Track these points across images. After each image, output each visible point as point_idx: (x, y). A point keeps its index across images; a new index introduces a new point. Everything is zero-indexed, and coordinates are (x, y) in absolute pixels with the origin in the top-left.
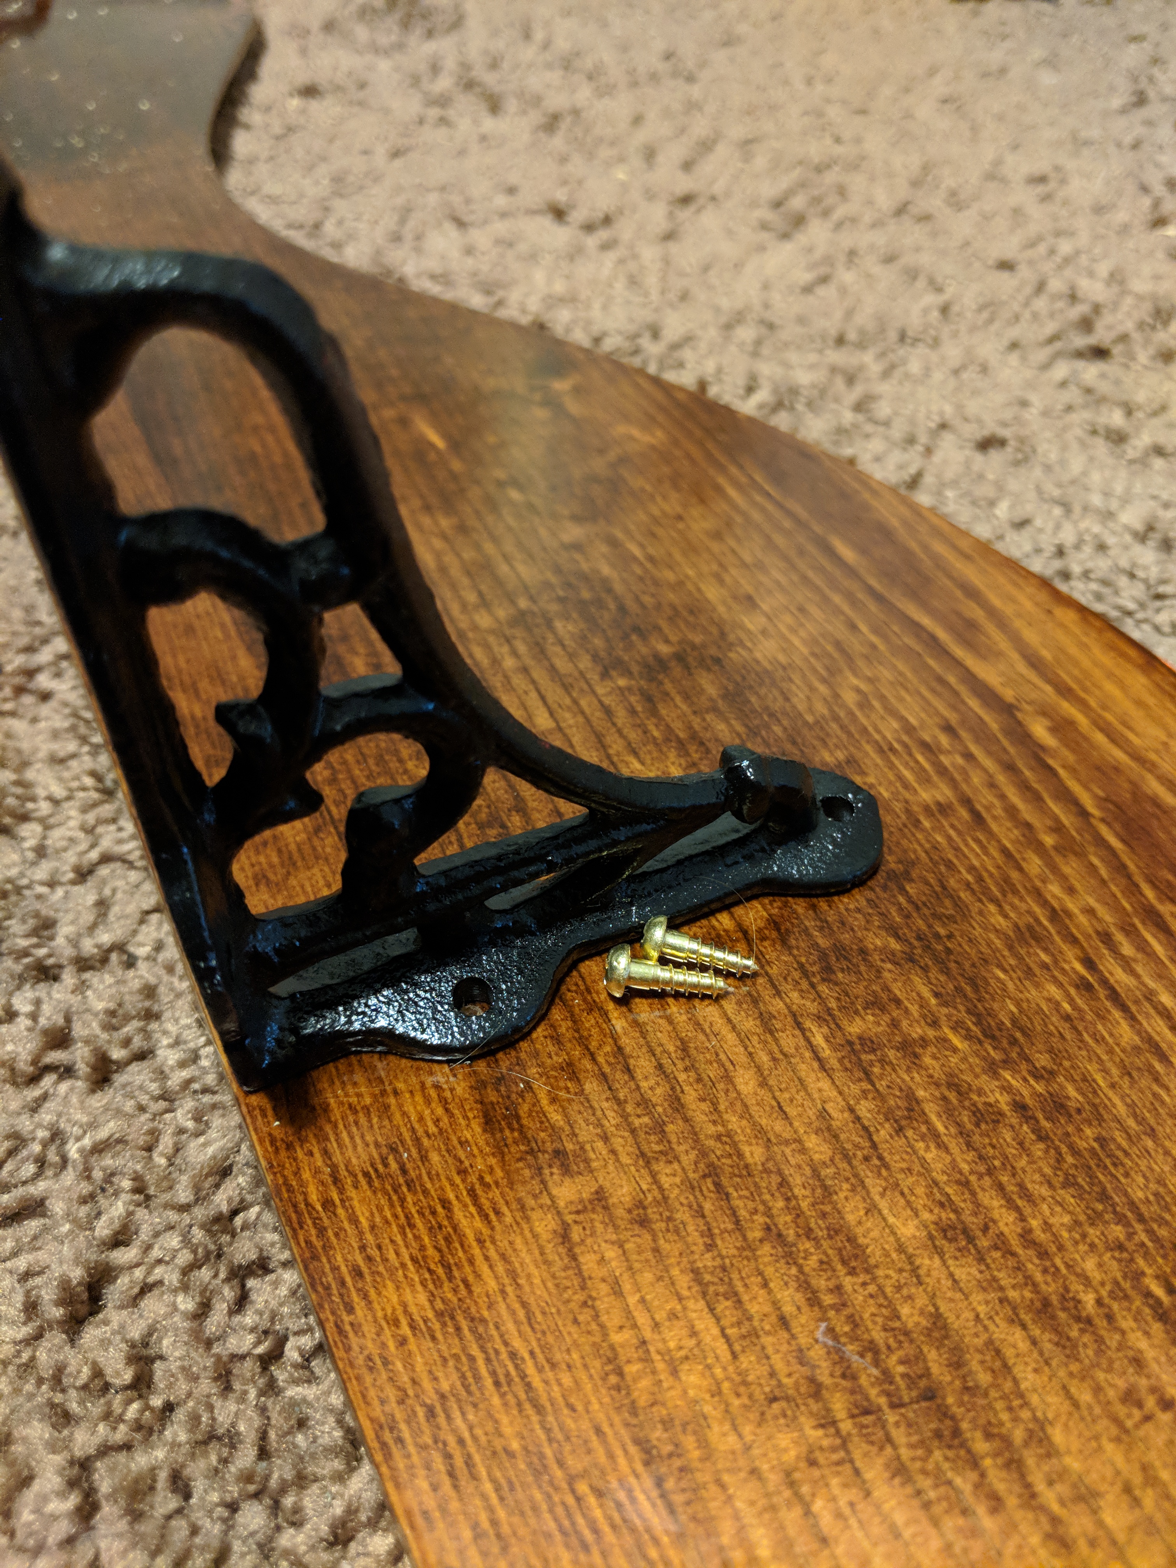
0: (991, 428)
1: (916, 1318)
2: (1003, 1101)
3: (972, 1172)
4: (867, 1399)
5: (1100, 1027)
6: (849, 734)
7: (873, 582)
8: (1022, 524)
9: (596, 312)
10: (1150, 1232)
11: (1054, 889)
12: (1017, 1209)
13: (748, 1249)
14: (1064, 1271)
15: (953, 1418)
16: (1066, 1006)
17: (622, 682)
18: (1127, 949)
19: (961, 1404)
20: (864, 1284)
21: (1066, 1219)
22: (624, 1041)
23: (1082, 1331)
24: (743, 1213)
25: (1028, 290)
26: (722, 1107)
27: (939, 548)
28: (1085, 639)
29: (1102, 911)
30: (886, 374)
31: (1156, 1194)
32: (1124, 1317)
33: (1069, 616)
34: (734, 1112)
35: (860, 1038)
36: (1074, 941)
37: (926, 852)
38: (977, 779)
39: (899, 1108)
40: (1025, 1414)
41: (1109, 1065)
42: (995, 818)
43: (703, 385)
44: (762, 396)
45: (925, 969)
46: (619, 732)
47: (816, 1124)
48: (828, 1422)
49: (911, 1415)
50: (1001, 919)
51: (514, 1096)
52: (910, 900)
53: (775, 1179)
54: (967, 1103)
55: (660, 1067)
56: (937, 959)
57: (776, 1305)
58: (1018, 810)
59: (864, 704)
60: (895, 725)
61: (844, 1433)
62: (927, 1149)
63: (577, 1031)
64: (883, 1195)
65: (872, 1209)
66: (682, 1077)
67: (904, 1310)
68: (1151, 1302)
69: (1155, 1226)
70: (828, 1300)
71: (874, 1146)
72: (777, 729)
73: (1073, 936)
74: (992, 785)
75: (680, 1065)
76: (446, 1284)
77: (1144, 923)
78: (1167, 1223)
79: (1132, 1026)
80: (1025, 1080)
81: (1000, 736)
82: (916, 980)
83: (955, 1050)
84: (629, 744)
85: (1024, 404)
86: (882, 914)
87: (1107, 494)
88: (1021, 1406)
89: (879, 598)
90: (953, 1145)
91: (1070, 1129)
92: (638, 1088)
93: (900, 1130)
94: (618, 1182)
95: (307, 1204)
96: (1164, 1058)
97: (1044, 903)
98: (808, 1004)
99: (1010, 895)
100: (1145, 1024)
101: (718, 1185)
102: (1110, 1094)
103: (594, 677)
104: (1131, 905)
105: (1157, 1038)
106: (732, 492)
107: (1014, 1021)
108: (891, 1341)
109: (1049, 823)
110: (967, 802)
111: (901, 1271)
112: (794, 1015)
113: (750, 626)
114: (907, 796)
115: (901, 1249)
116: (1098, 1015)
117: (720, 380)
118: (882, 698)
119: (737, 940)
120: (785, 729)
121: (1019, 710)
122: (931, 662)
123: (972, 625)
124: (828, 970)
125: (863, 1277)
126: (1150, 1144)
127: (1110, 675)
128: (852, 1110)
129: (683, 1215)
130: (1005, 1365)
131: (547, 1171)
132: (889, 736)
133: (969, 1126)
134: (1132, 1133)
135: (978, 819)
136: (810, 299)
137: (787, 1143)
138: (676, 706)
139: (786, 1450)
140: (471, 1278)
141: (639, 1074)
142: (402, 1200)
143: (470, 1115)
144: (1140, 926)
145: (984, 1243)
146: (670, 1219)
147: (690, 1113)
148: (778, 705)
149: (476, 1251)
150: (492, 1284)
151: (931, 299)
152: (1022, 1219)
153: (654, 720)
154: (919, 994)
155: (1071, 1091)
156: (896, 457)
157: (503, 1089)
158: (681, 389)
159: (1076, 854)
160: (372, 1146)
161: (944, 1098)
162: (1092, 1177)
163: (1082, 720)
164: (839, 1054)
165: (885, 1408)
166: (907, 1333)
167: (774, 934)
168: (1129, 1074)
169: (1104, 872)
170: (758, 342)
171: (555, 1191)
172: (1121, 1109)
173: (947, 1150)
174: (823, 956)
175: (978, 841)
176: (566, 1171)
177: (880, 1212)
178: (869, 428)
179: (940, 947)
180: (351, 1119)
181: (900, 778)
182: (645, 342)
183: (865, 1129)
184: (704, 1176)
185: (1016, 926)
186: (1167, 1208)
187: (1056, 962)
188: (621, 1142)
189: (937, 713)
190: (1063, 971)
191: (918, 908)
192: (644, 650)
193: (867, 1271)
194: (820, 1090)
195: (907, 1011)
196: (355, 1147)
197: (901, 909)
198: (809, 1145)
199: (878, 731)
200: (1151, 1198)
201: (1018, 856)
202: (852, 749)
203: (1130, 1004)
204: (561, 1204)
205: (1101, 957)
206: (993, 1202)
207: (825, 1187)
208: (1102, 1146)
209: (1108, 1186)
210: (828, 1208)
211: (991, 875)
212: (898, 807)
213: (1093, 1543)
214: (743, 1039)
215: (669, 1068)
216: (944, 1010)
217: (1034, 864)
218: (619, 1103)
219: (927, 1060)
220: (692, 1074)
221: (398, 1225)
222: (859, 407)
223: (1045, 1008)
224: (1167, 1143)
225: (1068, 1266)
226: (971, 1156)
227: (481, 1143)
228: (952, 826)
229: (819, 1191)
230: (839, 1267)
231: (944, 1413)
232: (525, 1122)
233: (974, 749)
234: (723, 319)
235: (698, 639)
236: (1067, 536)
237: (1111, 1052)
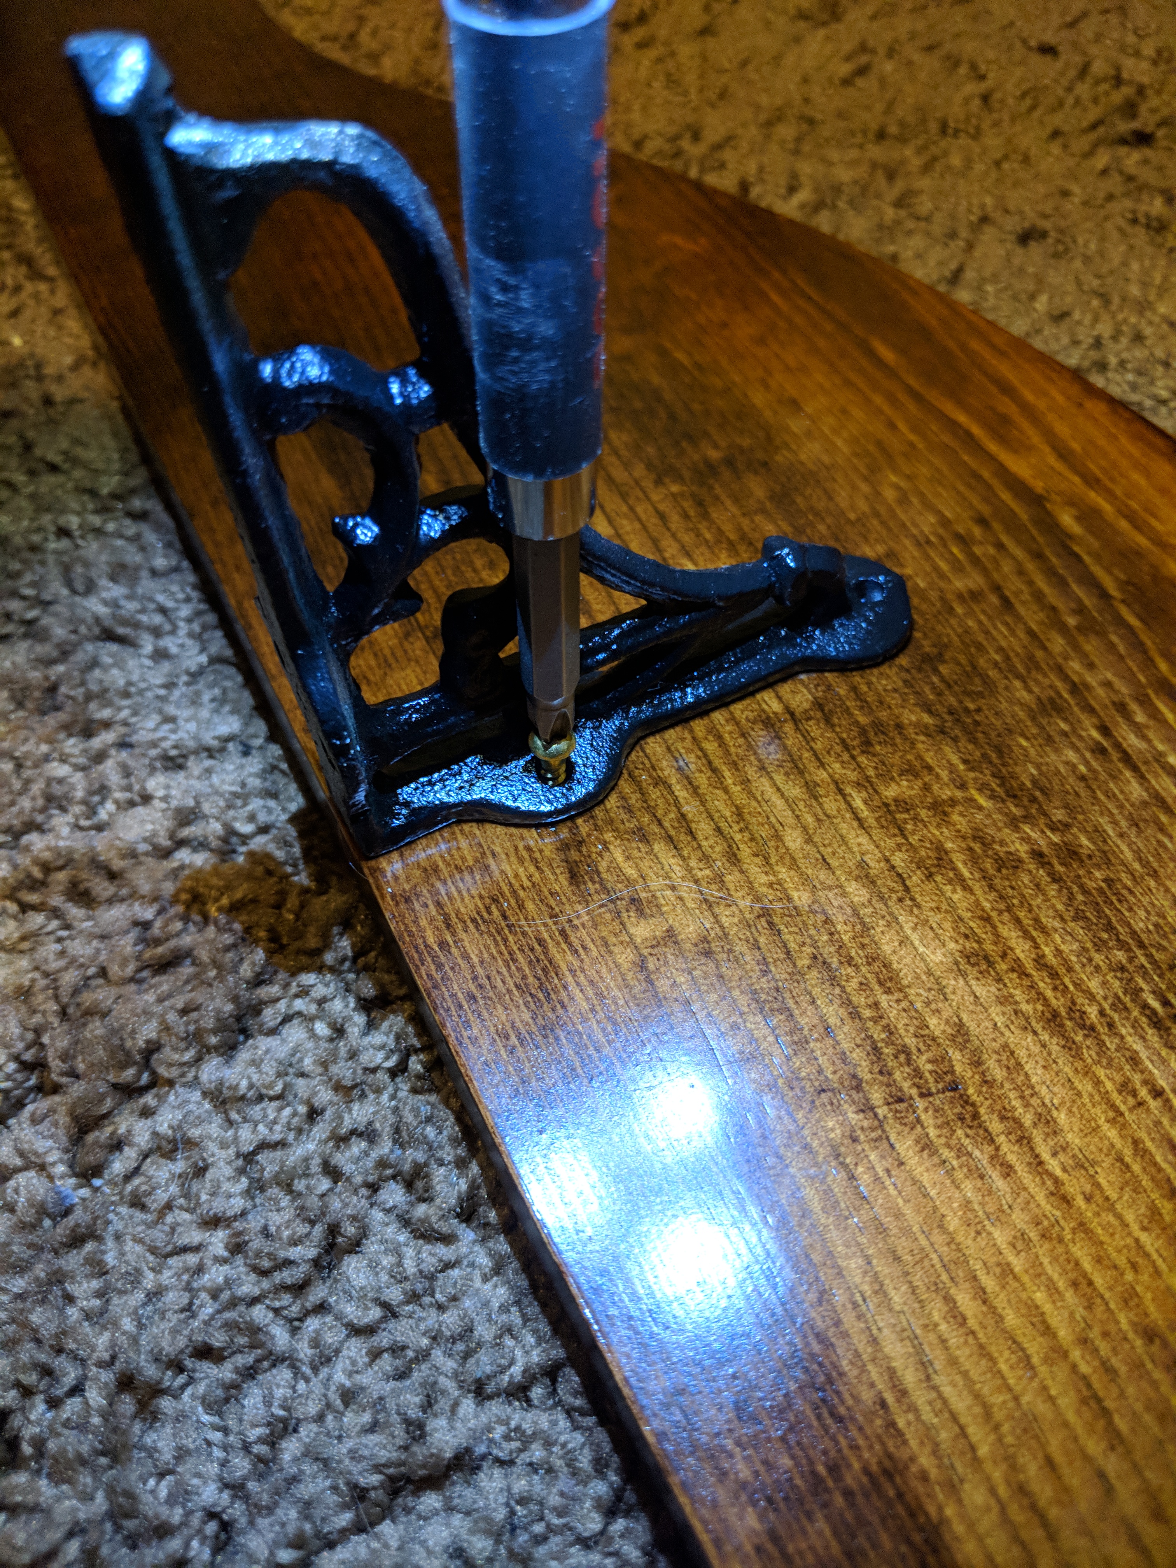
0: (1031, 218)
1: (942, 1027)
2: (1022, 849)
3: (993, 909)
4: (901, 1090)
5: (1112, 785)
6: (889, 529)
7: (912, 381)
8: (1060, 317)
9: (636, 116)
10: (1149, 956)
11: (1075, 666)
12: (1033, 939)
13: (797, 975)
14: (1071, 988)
15: (973, 1105)
16: (1082, 768)
17: (675, 488)
18: (1140, 717)
19: (980, 1093)
20: (898, 1001)
21: (1075, 946)
22: (686, 809)
23: (1086, 1036)
24: (792, 946)
25: (1072, 73)
26: (773, 861)
27: (975, 345)
28: (1113, 430)
29: (1118, 683)
30: (926, 168)
31: (1157, 926)
32: (1123, 1025)
33: (1098, 408)
34: (784, 864)
35: (895, 800)
36: (1092, 711)
37: (959, 636)
38: (1007, 567)
39: (929, 857)
40: (1035, 1101)
41: (1119, 817)
42: (1023, 603)
43: (744, 186)
44: (804, 195)
45: (955, 740)
46: (674, 536)
47: (857, 872)
48: (868, 1109)
49: (938, 1102)
50: (1024, 694)
51: (594, 856)
52: (943, 679)
53: (820, 918)
54: (990, 853)
55: (718, 830)
56: (965, 730)
57: (822, 1019)
58: (1044, 595)
59: (903, 500)
60: (932, 519)
61: (881, 1117)
62: (954, 891)
63: (645, 801)
64: (914, 929)
65: (904, 941)
66: (738, 837)
67: (933, 1022)
68: (1148, 1012)
69: (1154, 951)
70: (867, 1013)
71: (907, 889)
72: (822, 528)
73: (1090, 706)
74: (1021, 572)
75: (736, 828)
76: (546, 1005)
77: (1157, 693)
78: (1165, 949)
79: (1141, 784)
80: (1043, 832)
81: (1029, 525)
82: (947, 749)
83: (980, 808)
84: (683, 547)
85: (1065, 194)
86: (917, 693)
87: (1145, 285)
88: (1032, 1095)
89: (918, 397)
90: (977, 887)
91: (1081, 872)
92: (700, 846)
93: (930, 876)
94: (684, 922)
95: (426, 946)
96: (1168, 810)
97: (1066, 678)
98: (849, 773)
99: (1034, 672)
100: (1153, 782)
101: (771, 924)
102: (1119, 842)
103: (648, 484)
104: (1146, 677)
105: (1164, 794)
106: (775, 297)
107: (1034, 782)
108: (921, 1045)
109: (1073, 605)
110: (997, 589)
111: (930, 989)
112: (836, 783)
113: (795, 430)
114: (942, 584)
115: (929, 973)
116: (1110, 775)
117: (762, 181)
118: (921, 495)
119: (785, 721)
120: (829, 527)
121: (1048, 501)
122: (966, 458)
123: (1005, 420)
124: (867, 743)
125: (897, 995)
126: (1152, 883)
127: (1136, 465)
128: (887, 861)
129: (740, 947)
130: (1019, 1064)
131: (624, 915)
132: (926, 530)
133: (991, 872)
134: (1137, 874)
135: (1007, 603)
136: (850, 91)
137: (830, 888)
138: (726, 509)
139: (832, 1130)
140: (566, 1000)
141: (700, 836)
142: (505, 940)
143: (558, 871)
144: (1153, 696)
145: (1003, 966)
146: (730, 951)
147: (745, 866)
148: (821, 505)
149: (570, 979)
150: (585, 1005)
151: (972, 88)
152: (1037, 947)
153: (705, 524)
154: (948, 761)
155: (1084, 841)
156: (937, 254)
157: (584, 849)
158: (724, 194)
159: (1097, 633)
160: (477, 899)
161: (970, 849)
162: (1100, 913)
163: (1107, 508)
164: (877, 815)
165: (916, 1097)
166: (934, 1039)
167: (819, 714)
168: (1137, 825)
169: (1122, 649)
170: (799, 140)
171: (632, 930)
172: (1128, 855)
173: (971, 891)
174: (863, 731)
175: (1007, 624)
176: (641, 913)
177: (912, 944)
178: (910, 224)
179: (969, 720)
180: (458, 877)
181: (936, 569)
182: (686, 144)
183: (899, 875)
184: (759, 917)
185: (1039, 699)
186: (1165, 936)
187: (1074, 730)
188: (687, 889)
189: (971, 506)
190: (1080, 737)
191: (949, 686)
192: (696, 457)
193: (900, 990)
194: (859, 845)
195: (938, 776)
196: (463, 900)
197: (934, 688)
198: (848, 889)
199: (916, 525)
200: (1151, 927)
201: (1042, 637)
202: (892, 544)
203: (1140, 764)
204: (639, 940)
205: (1117, 724)
206: (1011, 934)
207: (863, 924)
208: (1109, 886)
209: (1113, 919)
210: (866, 941)
211: (1018, 655)
212: (933, 595)
213: (1088, 1199)
214: (791, 804)
215: (726, 830)
216: (972, 775)
217: (1058, 644)
218: (683, 858)
219: (955, 817)
220: (746, 834)
221: (504, 961)
222: (899, 204)
223: (1062, 770)
224: (1168, 883)
225: (1075, 985)
226: (993, 896)
227: (569, 893)
228: (984, 612)
229: (858, 927)
230: (877, 987)
231: (966, 1101)
232: (604, 876)
233: (1005, 539)
234: (763, 117)
235: (746, 442)
236: (1105, 329)
237: (1121, 807)
